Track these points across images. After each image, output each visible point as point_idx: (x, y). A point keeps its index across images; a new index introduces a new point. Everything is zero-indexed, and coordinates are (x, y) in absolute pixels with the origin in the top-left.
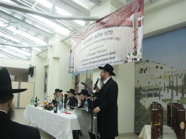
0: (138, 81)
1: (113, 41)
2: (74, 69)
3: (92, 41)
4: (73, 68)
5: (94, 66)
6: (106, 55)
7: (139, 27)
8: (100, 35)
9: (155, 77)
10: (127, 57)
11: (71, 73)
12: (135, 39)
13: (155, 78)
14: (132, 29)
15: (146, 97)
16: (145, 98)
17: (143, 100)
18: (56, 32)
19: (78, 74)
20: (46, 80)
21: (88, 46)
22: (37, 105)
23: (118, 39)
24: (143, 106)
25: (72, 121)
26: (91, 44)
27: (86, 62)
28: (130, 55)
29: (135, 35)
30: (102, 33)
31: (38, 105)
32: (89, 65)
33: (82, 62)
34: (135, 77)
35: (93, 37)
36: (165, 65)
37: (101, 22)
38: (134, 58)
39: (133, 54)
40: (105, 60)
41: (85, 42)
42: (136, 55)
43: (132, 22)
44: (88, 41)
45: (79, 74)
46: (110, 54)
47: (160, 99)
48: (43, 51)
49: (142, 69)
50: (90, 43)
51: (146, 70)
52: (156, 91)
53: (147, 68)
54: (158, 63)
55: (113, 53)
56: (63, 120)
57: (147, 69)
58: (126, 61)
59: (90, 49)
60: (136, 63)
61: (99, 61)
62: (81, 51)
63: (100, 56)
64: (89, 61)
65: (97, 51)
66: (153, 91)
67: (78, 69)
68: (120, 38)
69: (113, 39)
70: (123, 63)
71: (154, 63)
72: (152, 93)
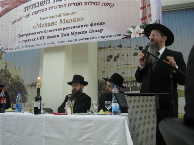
1: (97, 8)
3: (47, 6)
5: (53, 43)
6: (82, 26)
9: (132, 67)
12: (143, 8)
13: (134, 68)
23: (108, 4)
26: (43, 10)
27: (32, 37)
28: (134, 29)
32: (39, 42)
33: (19, 37)
34: (98, 66)
39: (141, 27)
40: (79, 33)
41: (27, 7)
44: (37, 5)
46: (92, 26)
49: (111, 57)
51: (118, 58)
53: (119, 55)
55: (98, 24)
57: (119, 56)
58: (127, 36)
59: (43, 17)
60: (99, 49)
61: (64, 35)
62: (19, 20)
63: (67, 28)
64: (39, 35)
65: (61, 20)
66: (130, 84)
67: (9, 48)
68: (114, 4)
69: (99, 5)
70: (121, 39)
71: (130, 48)
72: (128, 87)
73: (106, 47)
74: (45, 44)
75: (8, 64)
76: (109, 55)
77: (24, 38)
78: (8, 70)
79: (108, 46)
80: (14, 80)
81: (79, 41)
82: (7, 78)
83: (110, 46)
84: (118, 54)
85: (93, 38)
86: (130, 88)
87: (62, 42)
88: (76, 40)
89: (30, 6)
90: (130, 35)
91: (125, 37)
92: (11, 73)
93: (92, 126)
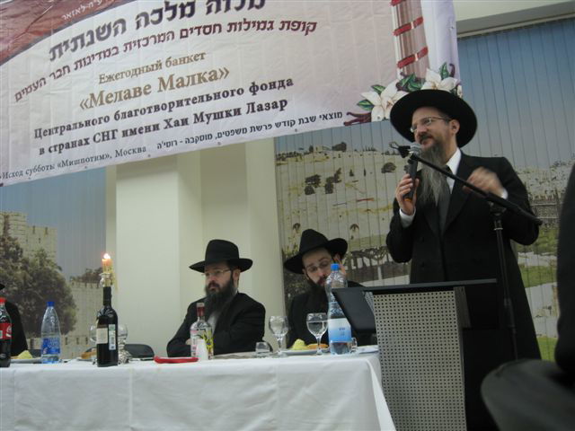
0: (297, 226)
1: (267, 37)
3: (118, 40)
5: (141, 150)
6: (227, 94)
8: (179, 9)
9: (381, 205)
10: (367, 100)
13: (385, 210)
23: (299, 25)
26: (106, 54)
27: (77, 135)
28: (379, 93)
29: (404, 14)
30: (191, 4)
32: (100, 148)
33: (39, 136)
34: (280, 210)
35: (122, 21)
39: (399, 87)
40: (218, 116)
41: (59, 46)
44: (87, 39)
46: (254, 93)
49: (315, 180)
50: (99, 46)
51: (337, 182)
53: (338, 172)
54: (394, 154)
55: (272, 84)
57: (341, 177)
58: (360, 116)
59: (107, 74)
60: (280, 158)
61: (172, 123)
62: (36, 86)
63: (180, 103)
64: (99, 128)
65: (161, 80)
66: (376, 257)
67: (10, 171)
68: (315, 24)
69: (272, 27)
70: (343, 125)
71: (371, 152)
72: (371, 266)
73: (301, 152)
74: (118, 154)
75: (11, 218)
76: (310, 174)
77: (55, 139)
78: (13, 236)
79: (307, 149)
80: (33, 265)
81: (219, 140)
82: (11, 260)
83: (311, 149)
84: (337, 169)
85: (259, 128)
86: (379, 269)
87: (168, 144)
88: (209, 136)
89: (66, 43)
90: (370, 114)
91: (354, 118)
92: (21, 246)
93: (272, 392)
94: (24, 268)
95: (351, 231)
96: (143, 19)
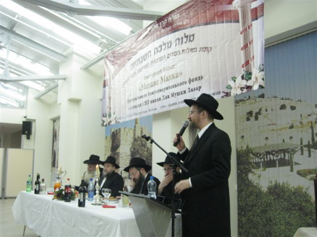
0: (243, 137)
1: (195, 56)
2: (111, 118)
3: (149, 60)
4: (110, 116)
5: (156, 109)
6: (181, 84)
7: (253, 20)
8: (167, 45)
9: (279, 127)
10: (230, 85)
11: (106, 125)
12: (246, 46)
13: (280, 130)
14: (239, 26)
15: (262, 168)
16: (260, 169)
17: (255, 174)
18: (75, 51)
19: (117, 130)
20: (54, 144)
21: (140, 71)
22: (39, 190)
23: (205, 49)
24: (256, 186)
25: (124, 224)
26: (146, 66)
27: (138, 102)
28: (235, 81)
29: (246, 38)
30: (170, 42)
31: (42, 191)
32: (144, 108)
33: (128, 103)
34: (236, 128)
35: (150, 52)
36: (301, 101)
37: (168, 21)
38: (246, 85)
39: (243, 78)
40: (178, 94)
41: (133, 64)
42: (250, 78)
43: (238, 13)
44: (141, 60)
45: (120, 129)
46: (190, 83)
47: (292, 170)
48: (50, 90)
49: (250, 113)
50: (144, 63)
51: (260, 114)
52: (282, 154)
53: (260, 110)
54: (286, 99)
55: (196, 79)
56: (101, 223)
57: (262, 112)
58: (227, 93)
59: (146, 76)
60: (237, 102)
61: (165, 97)
62: (127, 81)
63: (167, 88)
64: (144, 99)
65: (162, 78)
66: (276, 155)
68: (211, 48)
69: (196, 51)
70: (220, 98)
71: (275, 98)
72: (274, 160)
73: (245, 99)
74: (149, 110)
75: (143, 129)
76: (249, 111)
77: (133, 104)
79: (247, 98)
81: (179, 105)
83: (249, 97)
84: (260, 108)
87: (164, 107)
88: (175, 104)
89: (135, 62)
90: (230, 92)
91: (225, 94)
94: (147, 151)
95: (265, 141)
96: (156, 50)
